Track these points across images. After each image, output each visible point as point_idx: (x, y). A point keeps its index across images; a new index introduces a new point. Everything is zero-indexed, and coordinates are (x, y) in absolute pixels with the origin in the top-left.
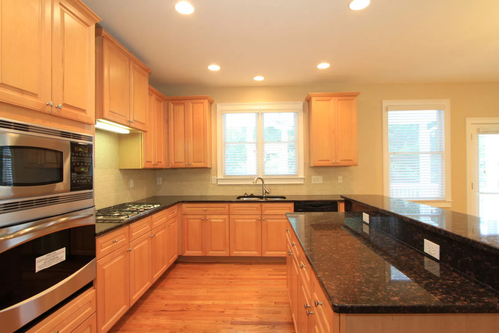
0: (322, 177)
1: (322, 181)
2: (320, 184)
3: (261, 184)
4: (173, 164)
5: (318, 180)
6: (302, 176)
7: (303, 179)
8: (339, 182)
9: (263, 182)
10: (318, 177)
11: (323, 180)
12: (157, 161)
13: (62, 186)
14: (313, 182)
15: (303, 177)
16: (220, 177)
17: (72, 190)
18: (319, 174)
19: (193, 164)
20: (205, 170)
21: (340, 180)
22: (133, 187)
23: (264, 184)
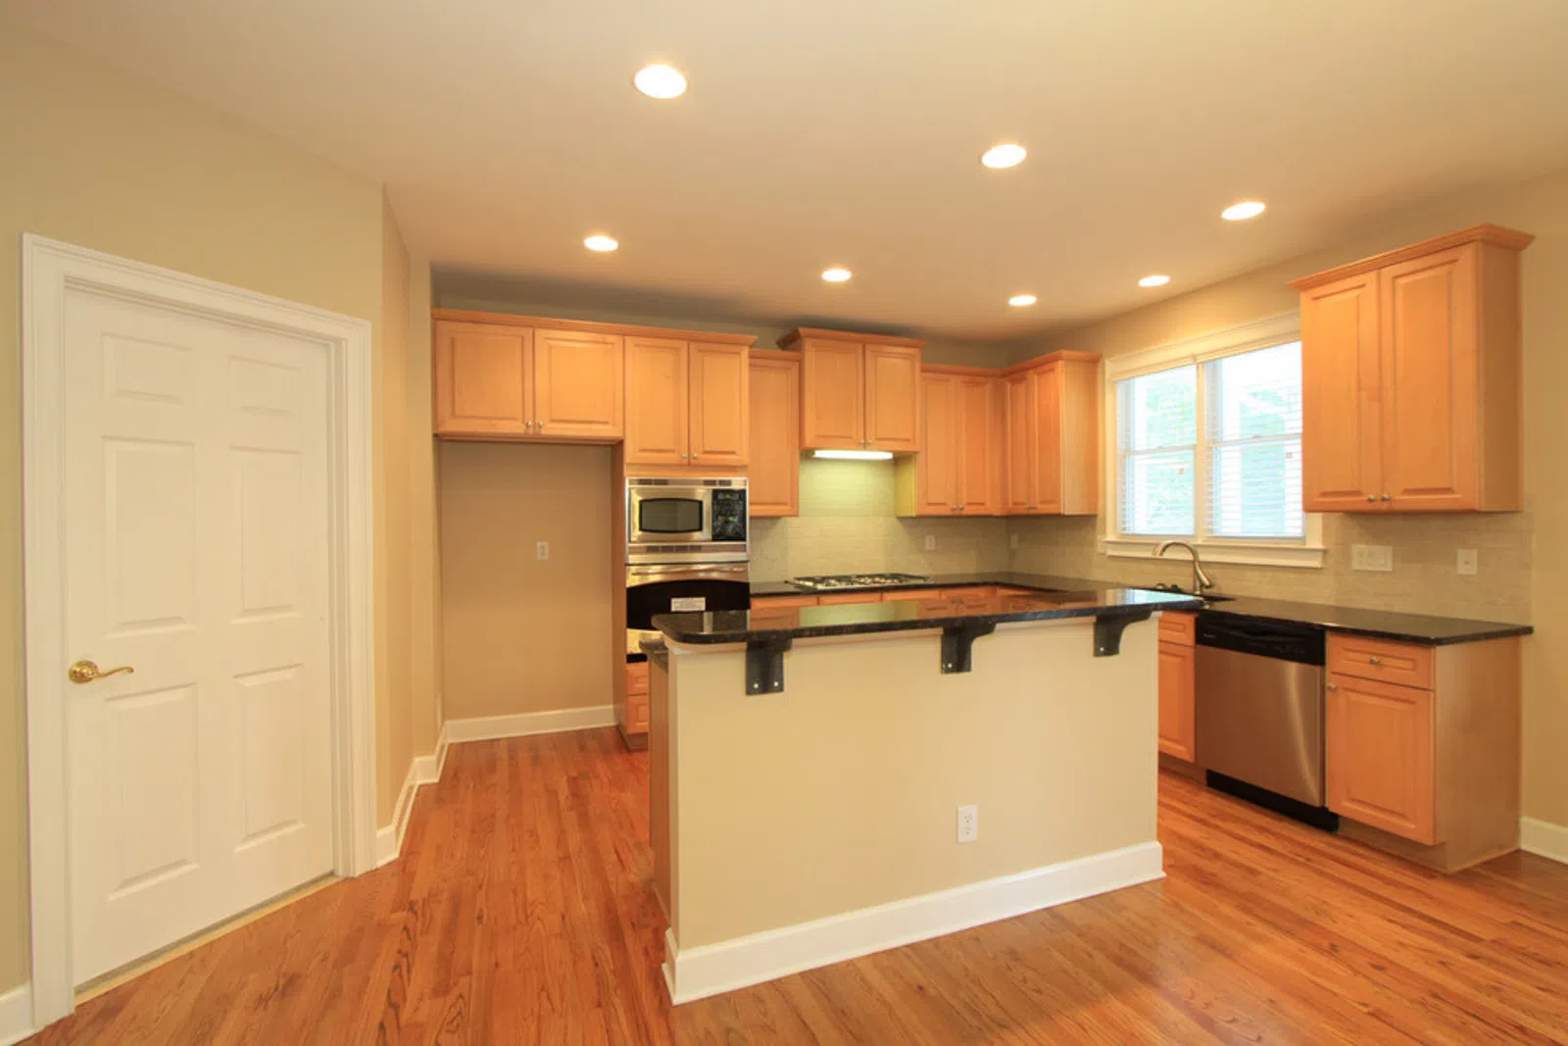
0: (1390, 549)
1: (1390, 562)
2: (1383, 573)
3: (1188, 561)
4: (1010, 506)
5: (1373, 557)
6: (1317, 543)
7: (1320, 554)
8: (1462, 569)
9: (1194, 553)
10: (1378, 549)
11: (1394, 561)
12: (965, 501)
13: (703, 536)
14: (1356, 566)
15: (1319, 546)
16: (1111, 537)
17: (714, 540)
18: (1377, 538)
19: (1039, 506)
20: (1086, 522)
21: (1467, 563)
22: (932, 548)
23: (1200, 562)
